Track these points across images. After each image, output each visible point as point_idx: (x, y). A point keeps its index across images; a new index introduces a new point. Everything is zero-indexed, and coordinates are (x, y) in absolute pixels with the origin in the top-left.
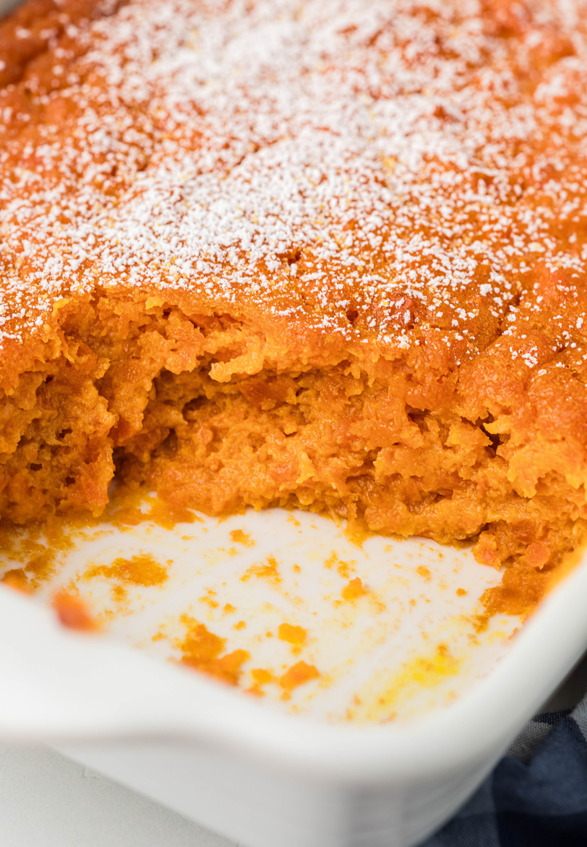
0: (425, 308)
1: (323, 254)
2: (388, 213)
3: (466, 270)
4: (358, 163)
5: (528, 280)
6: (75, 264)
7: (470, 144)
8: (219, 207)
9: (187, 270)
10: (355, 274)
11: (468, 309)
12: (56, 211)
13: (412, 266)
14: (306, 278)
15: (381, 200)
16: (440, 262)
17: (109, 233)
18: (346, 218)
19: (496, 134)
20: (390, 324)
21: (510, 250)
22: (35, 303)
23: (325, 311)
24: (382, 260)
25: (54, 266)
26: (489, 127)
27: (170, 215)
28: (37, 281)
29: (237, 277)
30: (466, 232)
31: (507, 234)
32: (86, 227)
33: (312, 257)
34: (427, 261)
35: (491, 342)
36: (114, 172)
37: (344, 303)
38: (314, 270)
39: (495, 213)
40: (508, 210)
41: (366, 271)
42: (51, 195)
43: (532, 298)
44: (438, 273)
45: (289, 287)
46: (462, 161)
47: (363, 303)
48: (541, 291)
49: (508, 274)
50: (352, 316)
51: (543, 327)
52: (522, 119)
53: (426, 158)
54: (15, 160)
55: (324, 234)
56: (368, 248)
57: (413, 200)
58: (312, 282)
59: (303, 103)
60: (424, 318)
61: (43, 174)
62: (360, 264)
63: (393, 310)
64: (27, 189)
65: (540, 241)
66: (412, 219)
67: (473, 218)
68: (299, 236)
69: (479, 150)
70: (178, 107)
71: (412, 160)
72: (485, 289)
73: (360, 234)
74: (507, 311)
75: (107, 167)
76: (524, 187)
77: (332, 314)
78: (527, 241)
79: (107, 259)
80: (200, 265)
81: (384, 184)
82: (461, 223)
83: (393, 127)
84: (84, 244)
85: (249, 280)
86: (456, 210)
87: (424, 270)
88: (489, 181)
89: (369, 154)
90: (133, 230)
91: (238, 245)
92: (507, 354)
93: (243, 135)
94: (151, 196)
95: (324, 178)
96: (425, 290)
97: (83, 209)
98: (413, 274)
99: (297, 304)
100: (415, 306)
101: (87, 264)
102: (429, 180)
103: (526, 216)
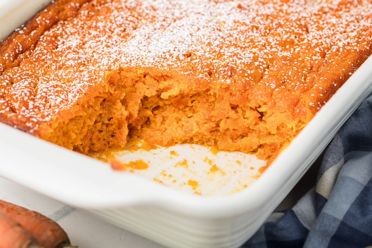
0: (236, 70)
1: (199, 54)
2: (222, 40)
3: (250, 58)
4: (210, 24)
5: (272, 60)
6: (112, 60)
7: (251, 16)
8: (162, 40)
9: (151, 61)
10: (211, 60)
11: (251, 70)
12: (105, 43)
13: (231, 56)
14: (193, 62)
15: (219, 36)
16: (240, 55)
17: (123, 50)
18: (207, 42)
19: (260, 13)
20: (223, 76)
21: (265, 51)
22: (99, 73)
23: (200, 72)
24: (220, 55)
25: (105, 61)
26: (257, 11)
27: (145, 43)
28: (99, 66)
29: (169, 62)
30: (249, 45)
31: (264, 46)
32: (115, 48)
33: (195, 55)
34: (236, 55)
35: (259, 81)
36: (125, 30)
37: (207, 69)
38: (196, 59)
39: (260, 39)
40: (264, 38)
41: (214, 59)
42: (102, 39)
43: (273, 66)
44: (240, 59)
45: (188, 65)
46: (248, 22)
47: (213, 69)
48: (276, 64)
49: (265, 59)
50: (210, 74)
51: (277, 75)
52: (269, 8)
53: (235, 22)
54: (90, 28)
55: (199, 48)
56: (215, 51)
57: (231, 36)
58: (196, 63)
59: (191, 5)
60: (235, 73)
61: (100, 32)
62: (212, 57)
63: (225, 71)
64: (94, 37)
65: (276, 48)
66: (230, 42)
67: (252, 41)
68: (191, 48)
69: (254, 18)
70: (146, 8)
71: (230, 22)
72: (256, 63)
73: (212, 47)
74: (265, 71)
75: (122, 29)
76: (270, 30)
77: (203, 73)
78: (271, 48)
79: (123, 58)
80: (156, 59)
81: (220, 30)
82: (248, 42)
83: (223, 12)
84: (115, 54)
85: (173, 63)
86: (246, 38)
87: (235, 58)
88: (257, 28)
89: (215, 21)
90: (132, 48)
91: (169, 52)
92: (265, 84)
93: (170, 16)
94: (138, 38)
95: (199, 29)
96: (235, 64)
97: (114, 43)
98: (231, 59)
99: (190, 70)
100: (232, 69)
101: (116, 60)
102: (236, 29)
103: (271, 39)
